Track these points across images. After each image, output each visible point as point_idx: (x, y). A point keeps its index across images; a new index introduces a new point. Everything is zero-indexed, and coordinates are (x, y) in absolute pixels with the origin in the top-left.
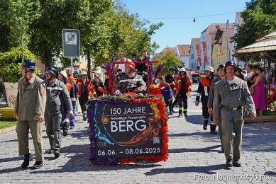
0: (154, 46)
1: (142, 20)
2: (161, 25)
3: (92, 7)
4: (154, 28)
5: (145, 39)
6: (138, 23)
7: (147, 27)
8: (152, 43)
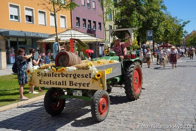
0: (185, 32)
1: (179, 20)
2: (189, 22)
3: (158, 20)
4: (185, 23)
5: (180, 29)
6: (177, 21)
7: (181, 23)
8: (184, 31)
